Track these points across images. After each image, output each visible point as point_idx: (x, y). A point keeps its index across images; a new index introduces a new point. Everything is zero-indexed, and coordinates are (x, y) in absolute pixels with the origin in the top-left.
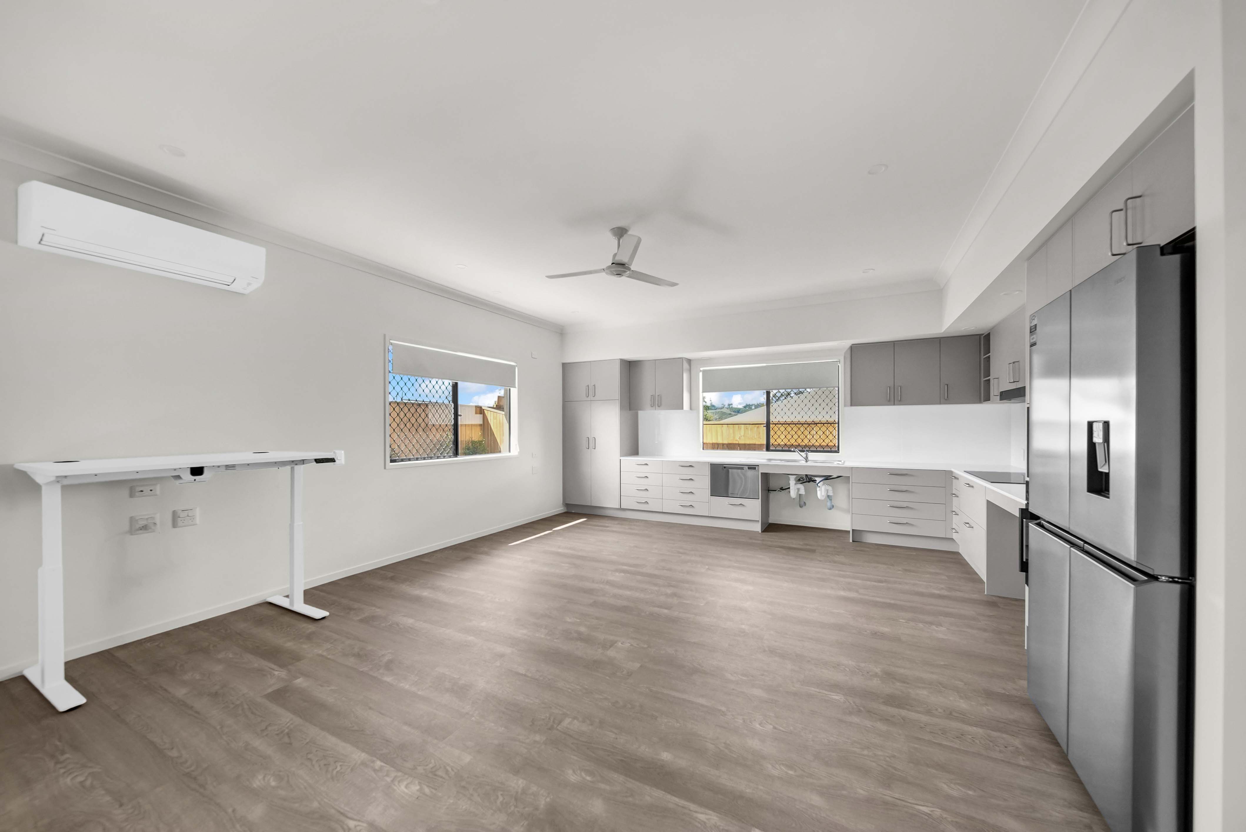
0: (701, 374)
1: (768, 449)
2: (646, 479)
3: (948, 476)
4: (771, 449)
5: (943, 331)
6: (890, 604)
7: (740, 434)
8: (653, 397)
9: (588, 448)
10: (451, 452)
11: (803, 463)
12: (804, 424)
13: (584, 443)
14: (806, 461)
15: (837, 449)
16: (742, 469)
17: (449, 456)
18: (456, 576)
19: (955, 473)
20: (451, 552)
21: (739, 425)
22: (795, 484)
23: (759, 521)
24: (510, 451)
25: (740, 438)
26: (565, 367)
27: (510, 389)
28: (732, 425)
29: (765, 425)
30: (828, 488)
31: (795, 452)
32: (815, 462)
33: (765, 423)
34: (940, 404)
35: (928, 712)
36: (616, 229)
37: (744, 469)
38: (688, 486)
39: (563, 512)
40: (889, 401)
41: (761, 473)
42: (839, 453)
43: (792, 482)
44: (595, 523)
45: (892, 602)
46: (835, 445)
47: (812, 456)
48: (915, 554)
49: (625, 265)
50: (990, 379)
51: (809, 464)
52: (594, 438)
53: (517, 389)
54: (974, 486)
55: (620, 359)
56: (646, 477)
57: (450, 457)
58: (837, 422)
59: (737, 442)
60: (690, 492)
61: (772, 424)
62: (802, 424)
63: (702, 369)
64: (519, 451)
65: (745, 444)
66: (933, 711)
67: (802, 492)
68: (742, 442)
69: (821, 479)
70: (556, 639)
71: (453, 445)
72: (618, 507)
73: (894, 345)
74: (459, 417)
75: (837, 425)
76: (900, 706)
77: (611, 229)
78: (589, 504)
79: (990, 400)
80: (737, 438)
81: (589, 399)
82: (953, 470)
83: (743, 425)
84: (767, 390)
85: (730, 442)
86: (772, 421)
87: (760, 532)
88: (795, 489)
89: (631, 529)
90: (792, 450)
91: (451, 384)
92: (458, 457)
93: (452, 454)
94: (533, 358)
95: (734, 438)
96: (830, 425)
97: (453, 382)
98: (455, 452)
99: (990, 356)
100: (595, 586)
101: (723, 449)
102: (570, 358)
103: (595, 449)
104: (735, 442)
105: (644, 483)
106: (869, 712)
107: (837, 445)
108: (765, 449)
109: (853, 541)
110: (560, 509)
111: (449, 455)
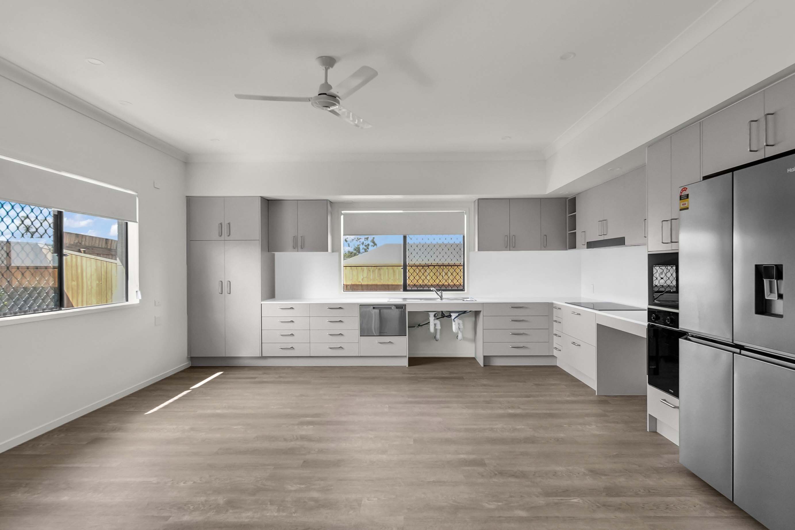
0: (342, 217)
1: (405, 289)
2: (291, 324)
3: (550, 307)
4: (408, 289)
5: (547, 193)
6: (546, 414)
7: (363, 276)
8: (295, 239)
9: (222, 293)
10: (52, 303)
11: (439, 301)
12: (419, 266)
13: (215, 287)
14: (441, 299)
15: (462, 288)
16: (390, 308)
17: (49, 309)
18: (98, 466)
19: (555, 304)
20: (63, 435)
21: (362, 267)
22: (434, 320)
23: (406, 356)
24: (127, 300)
25: (362, 280)
26: (190, 201)
27: (127, 223)
28: (355, 267)
29: (402, 267)
30: (459, 322)
31: (434, 291)
32: (448, 299)
33: (402, 265)
34: (541, 250)
35: (637, 495)
36: (324, 58)
37: (392, 309)
38: (337, 328)
39: (187, 367)
40: (506, 247)
41: (408, 312)
42: (464, 291)
43: (432, 319)
44: (237, 376)
45: (548, 412)
46: (461, 284)
47: (446, 294)
48: (531, 371)
49: (335, 97)
50: (576, 232)
51: (444, 301)
52: (229, 282)
53: (138, 224)
54: (581, 314)
55: (260, 197)
56: (292, 321)
57: (52, 310)
58: (462, 265)
59: (360, 283)
60: (340, 334)
61: (409, 266)
62: (417, 266)
63: (343, 212)
64: (140, 298)
65: (367, 285)
66: (638, 493)
67: (439, 327)
68: (365, 283)
69: (457, 314)
70: (294, 513)
71: (55, 294)
72: (259, 355)
73: (510, 200)
74: (64, 258)
75: (462, 267)
76: (618, 495)
77: (319, 57)
78: (224, 356)
79: (575, 248)
80: (360, 280)
81: (222, 238)
82: (554, 302)
83: (366, 267)
84: (404, 235)
85: (353, 283)
86: (409, 264)
87: (407, 366)
88: (434, 324)
89: (280, 377)
90: (432, 289)
91: (52, 214)
92: (63, 309)
93: (53, 306)
94: (155, 188)
95: (358, 279)
96: (451, 267)
97: (54, 211)
98: (58, 303)
99: (575, 214)
100: (292, 444)
101: (363, 290)
102: (197, 192)
103: (230, 293)
104: (358, 283)
105: (288, 328)
106: (604, 505)
107: (462, 284)
108: (402, 290)
109: (484, 366)
110: (184, 364)
111: (50, 307)
